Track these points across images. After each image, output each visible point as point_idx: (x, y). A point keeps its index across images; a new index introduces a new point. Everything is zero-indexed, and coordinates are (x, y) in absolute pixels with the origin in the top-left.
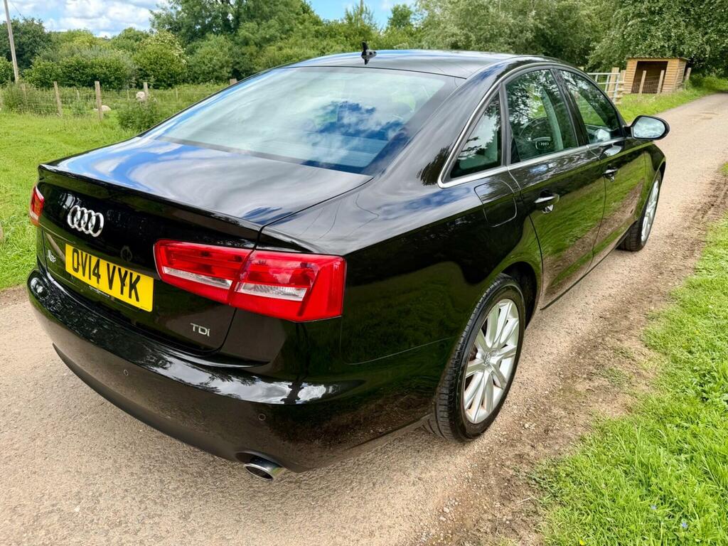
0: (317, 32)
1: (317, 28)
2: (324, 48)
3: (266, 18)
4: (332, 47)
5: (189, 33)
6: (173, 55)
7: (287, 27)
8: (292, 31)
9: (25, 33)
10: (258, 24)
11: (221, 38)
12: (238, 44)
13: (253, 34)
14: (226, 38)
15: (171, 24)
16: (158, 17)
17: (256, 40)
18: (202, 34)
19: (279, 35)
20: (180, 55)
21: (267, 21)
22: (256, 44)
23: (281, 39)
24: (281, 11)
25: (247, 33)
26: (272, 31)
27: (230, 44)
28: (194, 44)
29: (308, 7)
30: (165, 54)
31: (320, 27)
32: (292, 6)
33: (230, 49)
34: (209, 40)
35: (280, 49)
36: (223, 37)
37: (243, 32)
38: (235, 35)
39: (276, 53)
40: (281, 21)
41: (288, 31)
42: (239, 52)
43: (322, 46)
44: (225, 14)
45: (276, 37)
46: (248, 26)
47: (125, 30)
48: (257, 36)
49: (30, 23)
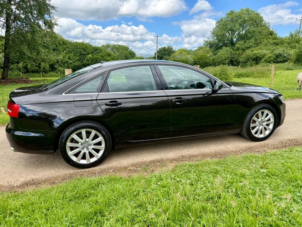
0: (274, 43)
1: (274, 41)
2: (274, 50)
3: (249, 39)
4: (278, 49)
5: (216, 47)
6: (207, 56)
7: (258, 41)
8: (261, 43)
9: (167, 51)
10: (245, 42)
11: (228, 48)
12: (235, 50)
13: (241, 46)
14: (230, 48)
15: (210, 44)
16: (207, 42)
17: (243, 48)
18: (221, 47)
19: (253, 45)
20: (210, 56)
21: (249, 40)
22: (242, 50)
23: (254, 47)
24: (256, 35)
25: (239, 45)
26: (251, 44)
27: (231, 50)
28: (217, 51)
29: (274, 32)
30: (204, 56)
31: (276, 41)
32: (262, 33)
33: (231, 52)
34: (223, 49)
35: (253, 51)
36: (229, 48)
37: (237, 45)
38: (235, 47)
39: (250, 53)
40: (256, 40)
41: (259, 43)
42: (234, 53)
43: (273, 49)
44: (232, 39)
45: (252, 46)
46: (239, 43)
47: (199, 47)
48: (243, 46)
49: (169, 47)
